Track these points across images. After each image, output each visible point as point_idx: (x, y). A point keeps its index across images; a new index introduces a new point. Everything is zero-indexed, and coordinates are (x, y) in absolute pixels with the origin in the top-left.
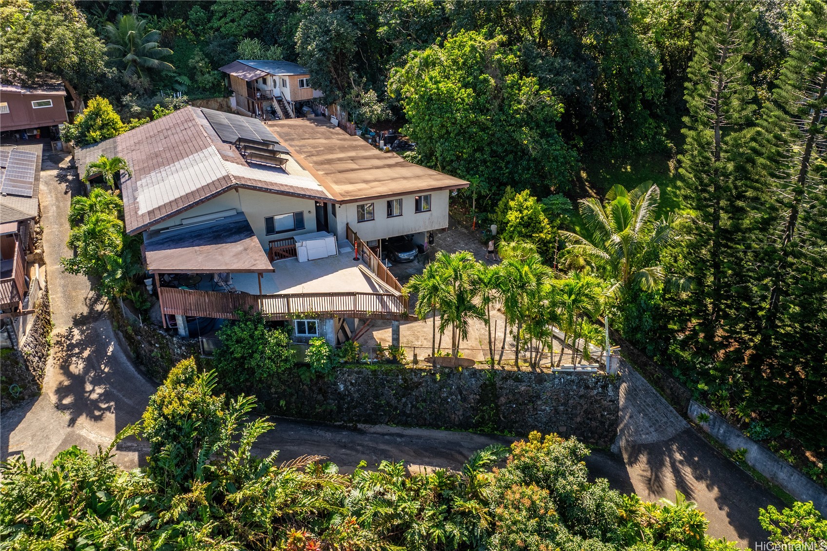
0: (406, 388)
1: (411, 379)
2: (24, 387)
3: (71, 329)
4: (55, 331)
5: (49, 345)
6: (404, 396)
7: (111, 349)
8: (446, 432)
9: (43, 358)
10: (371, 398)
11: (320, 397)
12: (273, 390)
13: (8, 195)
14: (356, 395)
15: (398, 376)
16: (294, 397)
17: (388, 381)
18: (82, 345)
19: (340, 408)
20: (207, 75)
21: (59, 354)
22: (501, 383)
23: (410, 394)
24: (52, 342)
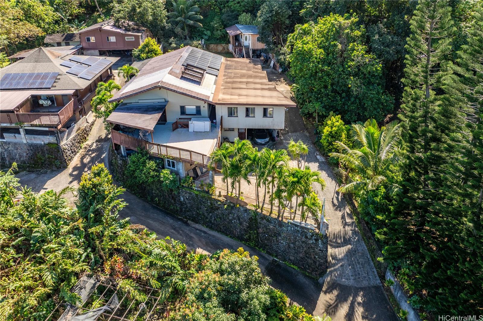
0: (212, 208)
1: (214, 204)
2: (61, 163)
3: (93, 143)
4: (87, 143)
5: (81, 148)
6: (210, 212)
7: (104, 155)
8: (230, 239)
9: (74, 153)
10: (195, 209)
11: (173, 201)
12: (154, 192)
13: (80, 77)
14: (189, 205)
15: (208, 200)
16: (162, 198)
17: (203, 202)
18: (93, 151)
19: (181, 209)
20: (219, 31)
21: (83, 153)
22: (260, 220)
23: (213, 212)
24: (83, 147)
